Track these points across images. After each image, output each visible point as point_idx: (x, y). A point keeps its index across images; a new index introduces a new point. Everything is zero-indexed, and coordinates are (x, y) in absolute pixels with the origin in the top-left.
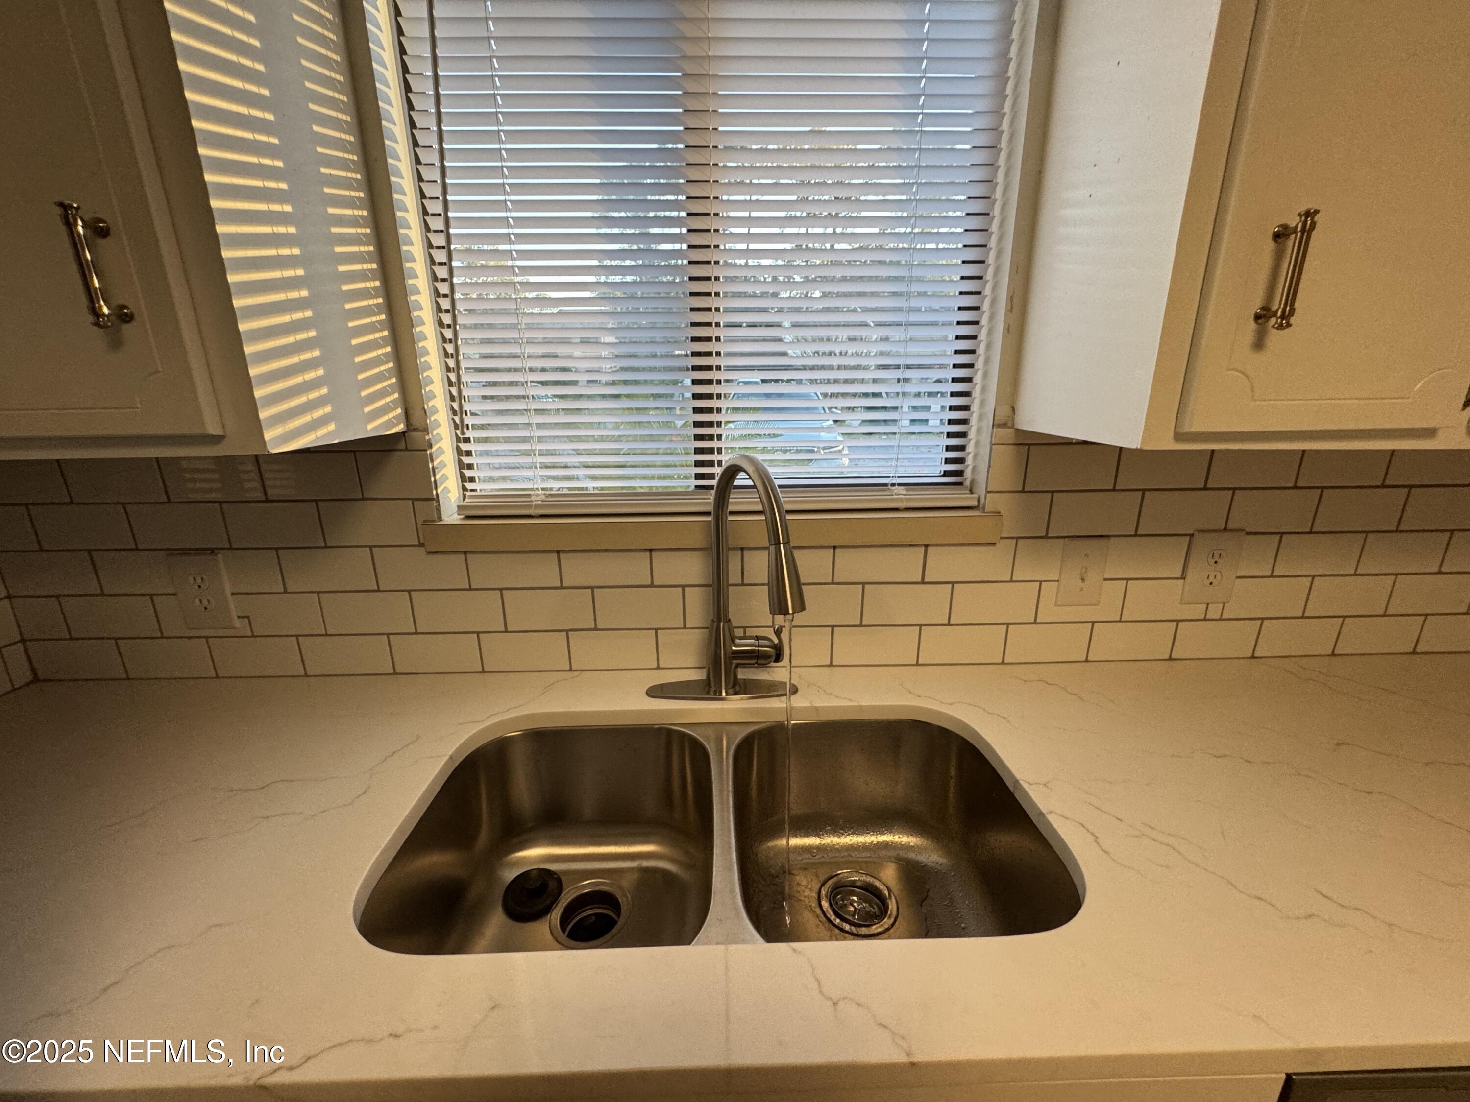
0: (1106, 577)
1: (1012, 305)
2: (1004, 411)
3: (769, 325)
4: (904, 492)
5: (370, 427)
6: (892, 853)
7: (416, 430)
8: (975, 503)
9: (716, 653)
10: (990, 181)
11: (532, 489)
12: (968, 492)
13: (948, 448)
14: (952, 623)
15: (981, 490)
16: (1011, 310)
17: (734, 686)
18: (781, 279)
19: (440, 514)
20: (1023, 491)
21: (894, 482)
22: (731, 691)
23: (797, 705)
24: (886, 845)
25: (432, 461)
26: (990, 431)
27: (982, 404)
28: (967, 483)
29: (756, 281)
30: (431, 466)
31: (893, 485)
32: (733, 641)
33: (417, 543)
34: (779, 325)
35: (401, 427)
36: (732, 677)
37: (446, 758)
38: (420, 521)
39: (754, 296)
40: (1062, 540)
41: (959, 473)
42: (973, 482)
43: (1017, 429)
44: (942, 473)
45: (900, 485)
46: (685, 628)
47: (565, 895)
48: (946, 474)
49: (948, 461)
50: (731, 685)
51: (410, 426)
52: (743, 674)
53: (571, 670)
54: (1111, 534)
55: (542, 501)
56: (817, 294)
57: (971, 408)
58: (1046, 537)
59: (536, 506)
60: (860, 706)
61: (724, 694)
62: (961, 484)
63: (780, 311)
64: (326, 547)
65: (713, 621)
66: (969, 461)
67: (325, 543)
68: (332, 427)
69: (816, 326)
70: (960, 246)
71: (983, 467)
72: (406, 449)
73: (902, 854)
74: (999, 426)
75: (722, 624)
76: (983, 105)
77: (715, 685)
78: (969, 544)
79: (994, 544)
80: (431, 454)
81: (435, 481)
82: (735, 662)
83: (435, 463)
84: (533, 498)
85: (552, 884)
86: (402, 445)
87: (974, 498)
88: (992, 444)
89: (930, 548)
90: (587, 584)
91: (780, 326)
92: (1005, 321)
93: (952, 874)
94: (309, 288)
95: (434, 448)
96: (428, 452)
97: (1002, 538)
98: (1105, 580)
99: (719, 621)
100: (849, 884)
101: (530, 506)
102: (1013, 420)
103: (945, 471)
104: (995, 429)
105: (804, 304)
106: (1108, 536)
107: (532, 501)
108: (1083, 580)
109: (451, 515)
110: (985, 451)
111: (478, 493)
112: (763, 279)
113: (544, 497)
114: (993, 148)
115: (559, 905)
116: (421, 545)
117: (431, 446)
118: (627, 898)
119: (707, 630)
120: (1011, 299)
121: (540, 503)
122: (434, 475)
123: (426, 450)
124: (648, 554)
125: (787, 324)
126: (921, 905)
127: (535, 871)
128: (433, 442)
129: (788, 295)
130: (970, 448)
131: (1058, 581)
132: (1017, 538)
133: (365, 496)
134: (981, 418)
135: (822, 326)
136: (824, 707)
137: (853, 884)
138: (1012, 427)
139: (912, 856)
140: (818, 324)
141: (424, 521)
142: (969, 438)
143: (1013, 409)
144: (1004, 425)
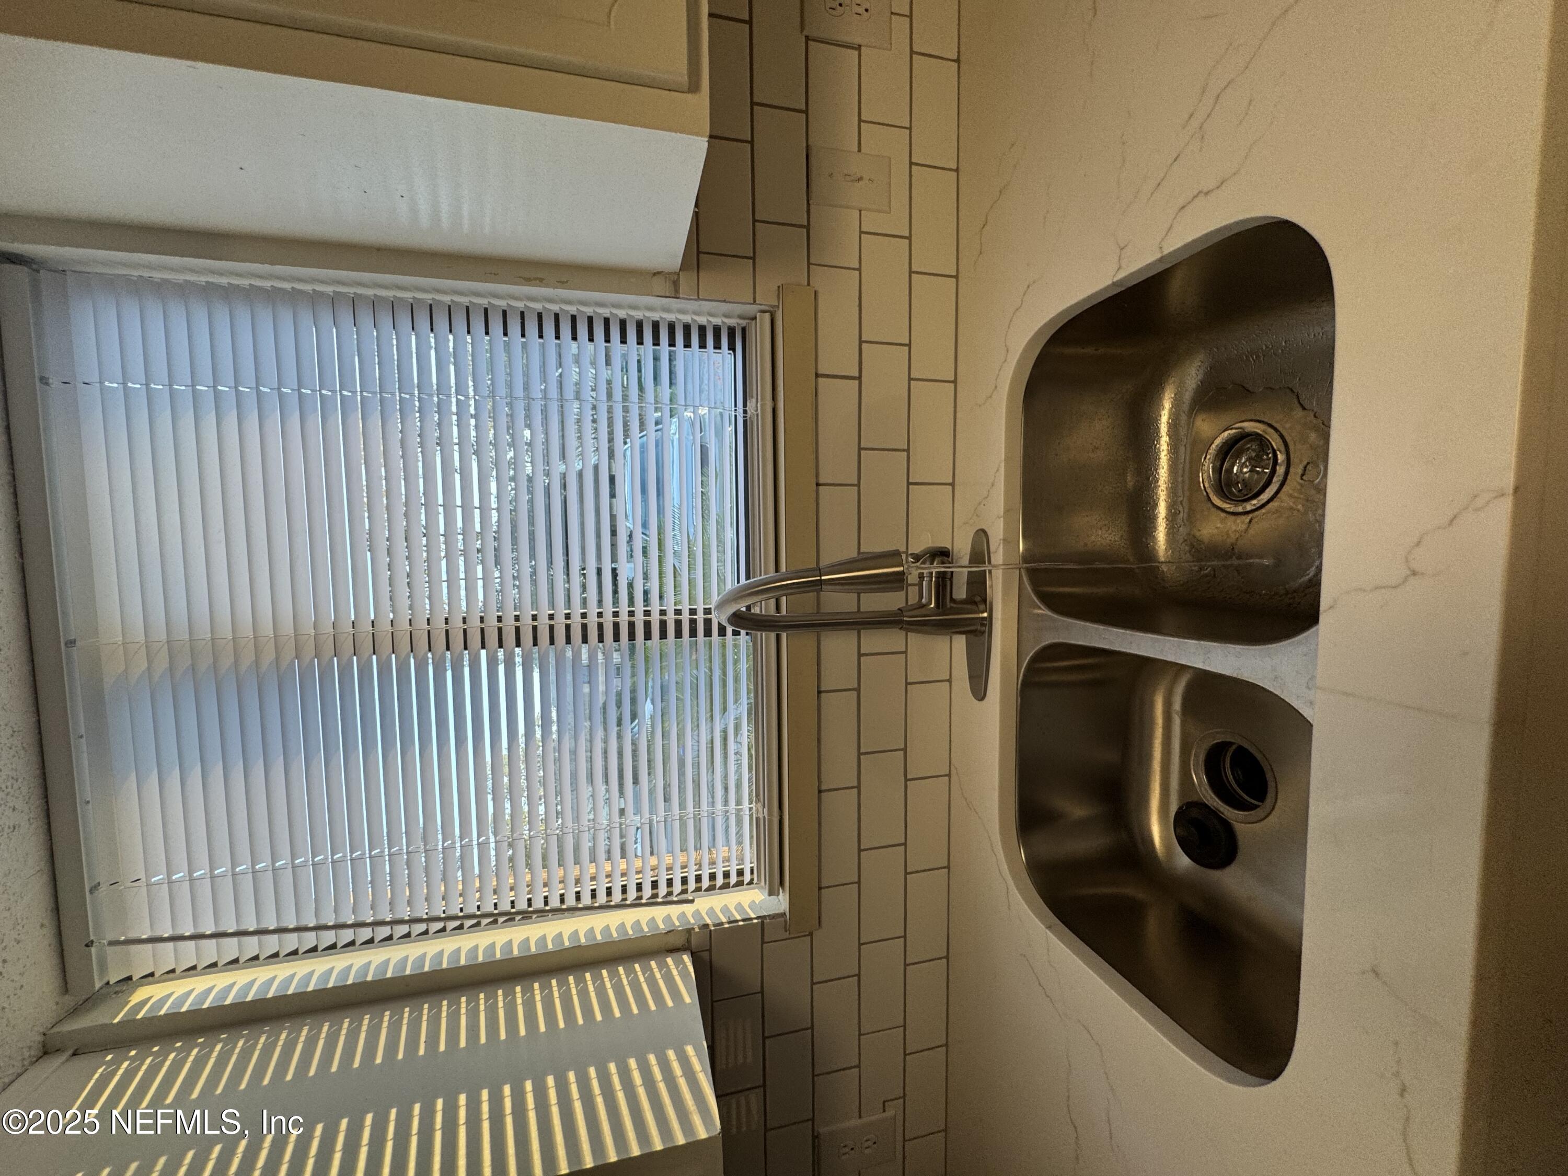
0: (856, 149)
1: (536, 279)
2: (659, 285)
3: (564, 486)
4: (754, 400)
5: (688, 1000)
6: (1184, 418)
7: (689, 941)
8: (767, 316)
9: (934, 625)
10: (393, 306)
11: (751, 816)
12: (754, 321)
13: (703, 345)
14: (907, 342)
15: (752, 309)
16: (541, 280)
17: (975, 603)
18: (512, 472)
19: (777, 915)
20: (753, 258)
21: (741, 411)
22: (982, 607)
23: (1002, 533)
24: (1173, 428)
25: (722, 924)
26: (683, 301)
27: (650, 309)
28: (743, 323)
29: (516, 499)
30: (727, 926)
31: (745, 412)
32: (924, 606)
33: (809, 938)
34: (564, 476)
35: (686, 958)
36: (965, 606)
37: (1049, 933)
38: (786, 935)
39: (531, 501)
40: (812, 207)
41: (731, 332)
42: (741, 317)
43: (680, 270)
44: (731, 352)
45: (745, 405)
46: (905, 652)
47: (1208, 800)
48: (732, 348)
49: (717, 346)
50: (974, 607)
51: (685, 948)
52: (960, 592)
53: (949, 775)
54: (805, 145)
55: (764, 807)
56: (527, 433)
57: (655, 319)
58: (808, 227)
59: (770, 813)
60: (1005, 460)
61: (985, 615)
62: (744, 330)
63: (547, 474)
64: (812, 1027)
65: (901, 629)
66: (717, 321)
67: (807, 1029)
68: (690, 1050)
69: (563, 436)
70: (469, 338)
71: (725, 307)
72: (710, 950)
73: (1186, 407)
74: (677, 291)
75: (905, 619)
76: (306, 318)
77: (974, 625)
78: (816, 324)
79: (816, 292)
80: (715, 925)
81: (743, 920)
82: (949, 604)
83: (724, 920)
84: (761, 816)
85: (1195, 813)
86: (706, 955)
87: (760, 316)
88: (699, 299)
89: (820, 372)
90: (856, 760)
91: (564, 474)
92: (554, 288)
93: (1215, 350)
94: (546, 1074)
95: (709, 921)
96: (713, 928)
97: (809, 284)
98: (859, 151)
99: (902, 622)
100: (1217, 476)
101: (770, 821)
102: (670, 274)
103: (729, 349)
104: (681, 296)
105: (539, 448)
106: (808, 147)
107: (764, 817)
108: (860, 179)
109: (780, 903)
110: (707, 306)
111: (755, 865)
112: (513, 492)
113: (760, 805)
114: (354, 302)
115: (1221, 809)
116: (811, 934)
117: (706, 926)
118: (1217, 733)
119: (909, 633)
120: (528, 281)
121: (766, 810)
122: (737, 921)
123: (711, 931)
124: (823, 695)
125: (562, 468)
126: (1253, 393)
127: (1178, 831)
128: (702, 923)
129: (529, 464)
130: (702, 320)
131: (860, 211)
132: (809, 264)
133: (759, 990)
134: (668, 310)
135: (563, 430)
136: (1005, 503)
137: (1218, 470)
138: (679, 274)
139: (1188, 396)
140: (561, 434)
141: (786, 931)
142: (690, 322)
143: (655, 274)
144: (676, 284)
